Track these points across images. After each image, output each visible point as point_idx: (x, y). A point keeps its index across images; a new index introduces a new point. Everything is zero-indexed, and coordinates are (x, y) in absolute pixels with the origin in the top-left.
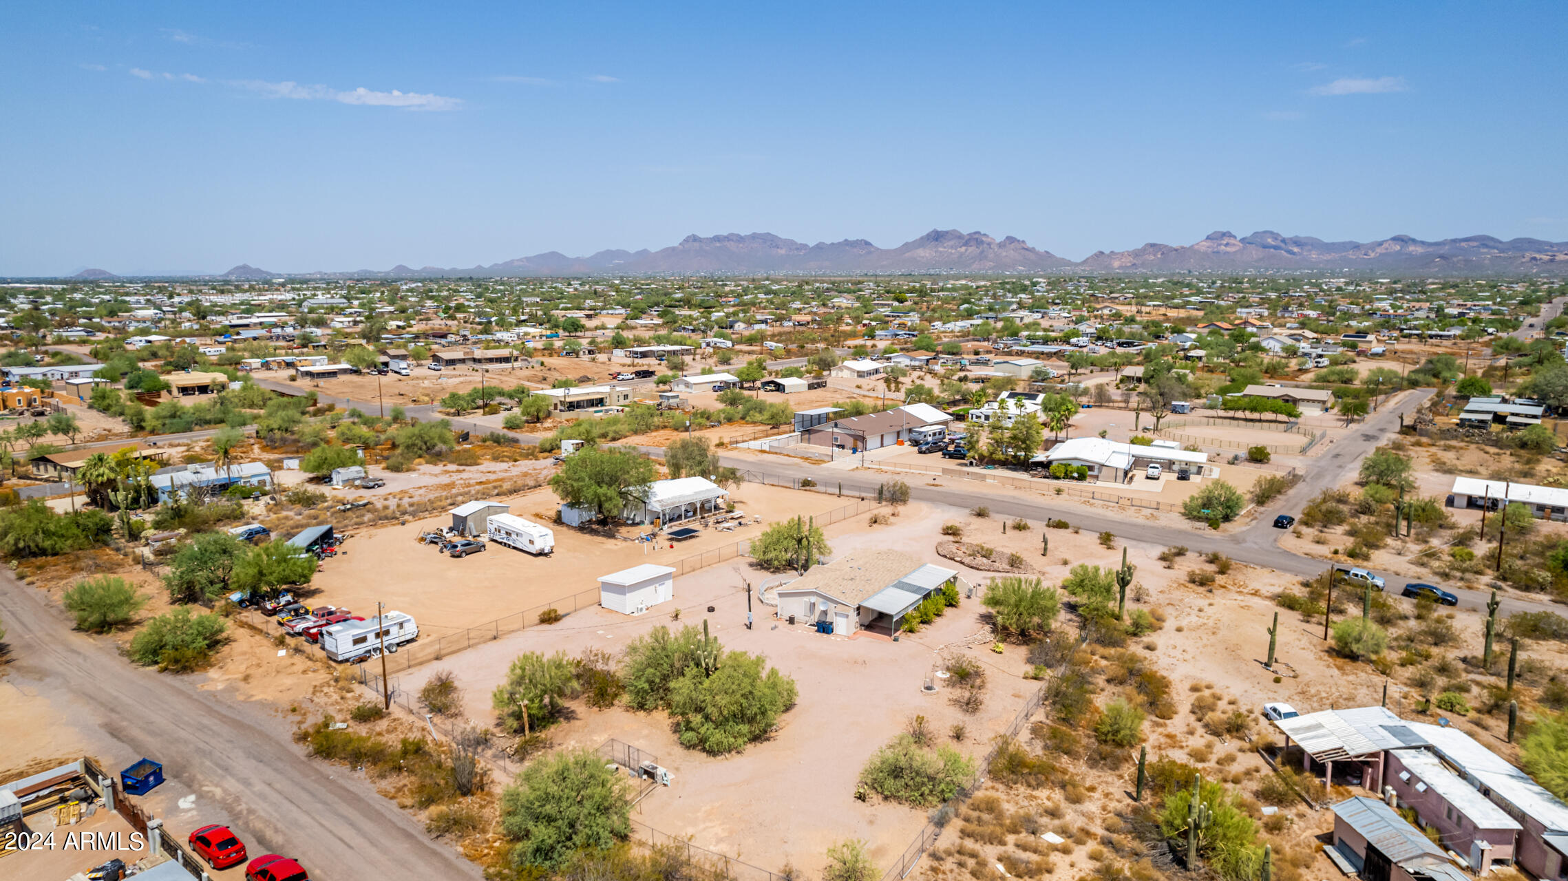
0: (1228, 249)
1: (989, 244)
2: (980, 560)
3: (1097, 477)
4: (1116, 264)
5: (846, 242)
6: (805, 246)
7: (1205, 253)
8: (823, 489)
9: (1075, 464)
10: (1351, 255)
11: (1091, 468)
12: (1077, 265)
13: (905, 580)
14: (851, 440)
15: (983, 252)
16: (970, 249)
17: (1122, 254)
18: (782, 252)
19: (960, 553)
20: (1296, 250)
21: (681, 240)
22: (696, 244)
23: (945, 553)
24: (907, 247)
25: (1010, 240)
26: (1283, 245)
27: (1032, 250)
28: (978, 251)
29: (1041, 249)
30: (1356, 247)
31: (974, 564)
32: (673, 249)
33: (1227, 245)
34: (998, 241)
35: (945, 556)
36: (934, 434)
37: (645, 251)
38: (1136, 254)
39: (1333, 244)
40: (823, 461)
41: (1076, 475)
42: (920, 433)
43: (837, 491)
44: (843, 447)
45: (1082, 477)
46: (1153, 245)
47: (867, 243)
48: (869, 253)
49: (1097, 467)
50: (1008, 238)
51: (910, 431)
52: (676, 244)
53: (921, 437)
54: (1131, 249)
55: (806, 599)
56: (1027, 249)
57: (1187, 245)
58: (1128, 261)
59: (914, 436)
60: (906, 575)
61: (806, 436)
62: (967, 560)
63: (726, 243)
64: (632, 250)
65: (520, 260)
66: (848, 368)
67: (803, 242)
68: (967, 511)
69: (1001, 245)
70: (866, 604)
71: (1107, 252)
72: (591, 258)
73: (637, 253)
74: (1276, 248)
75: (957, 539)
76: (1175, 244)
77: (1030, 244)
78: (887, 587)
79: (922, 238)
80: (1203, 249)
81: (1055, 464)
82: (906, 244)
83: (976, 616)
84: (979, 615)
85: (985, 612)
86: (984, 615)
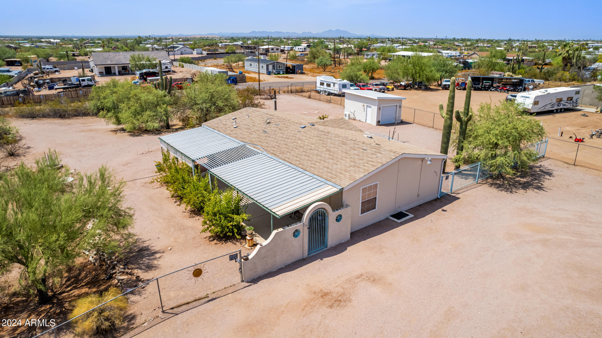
83: (156, 246)
84: (153, 250)
85: (155, 262)
86: (149, 256)
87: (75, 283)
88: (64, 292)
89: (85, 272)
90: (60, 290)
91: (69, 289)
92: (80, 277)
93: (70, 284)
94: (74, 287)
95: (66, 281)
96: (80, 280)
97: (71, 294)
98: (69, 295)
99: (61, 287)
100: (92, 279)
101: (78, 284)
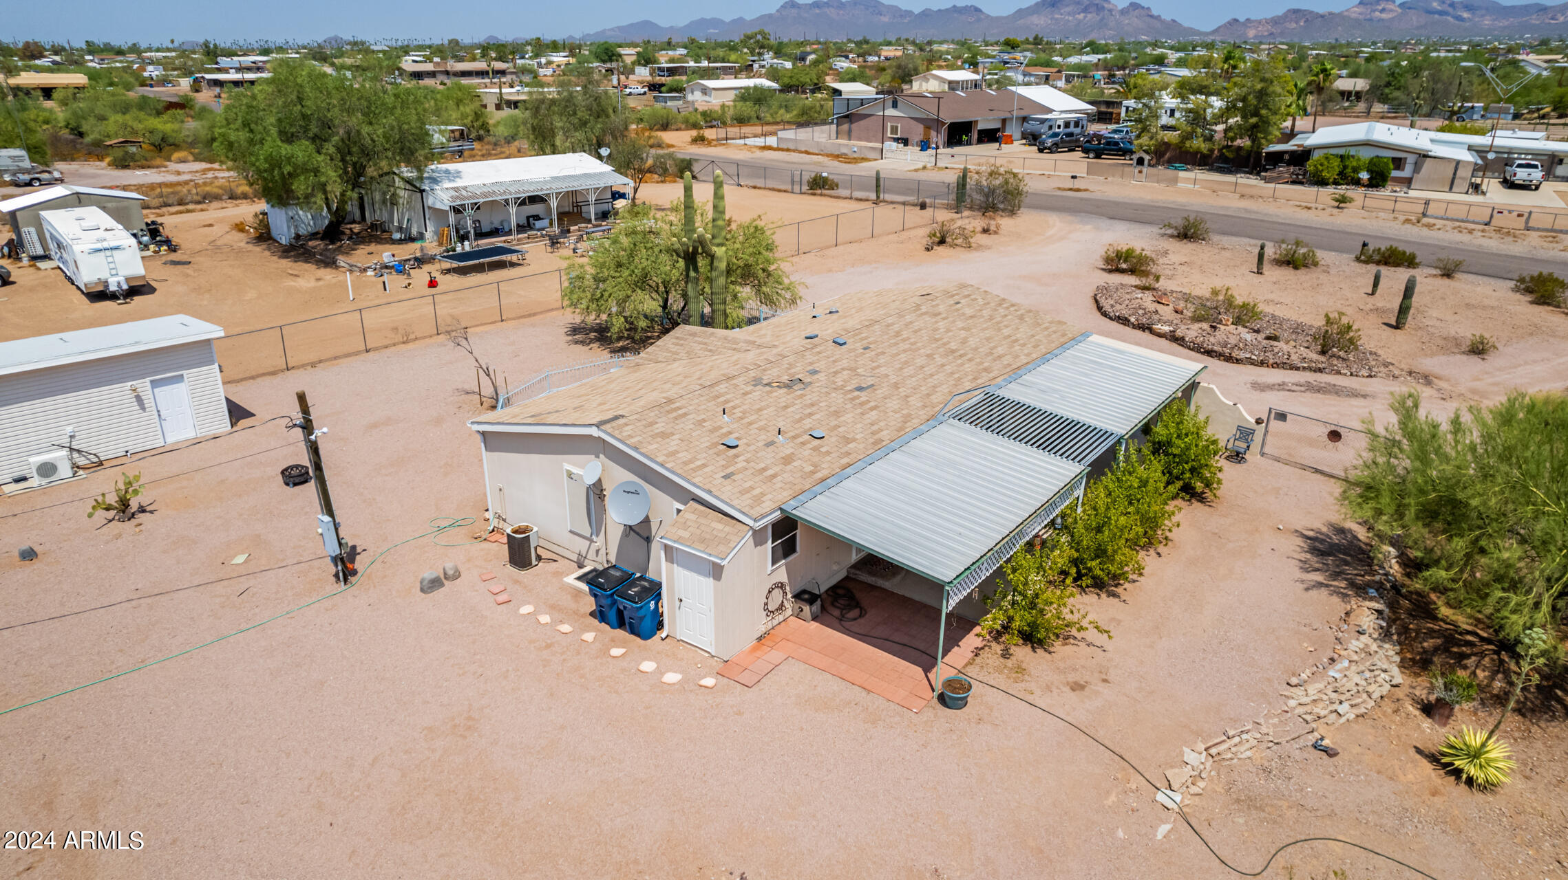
0: (1384, 16)
1: (1110, 11)
2: (1229, 333)
3: (1408, 182)
4: (1251, 33)
5: (955, 9)
6: (909, 13)
7: (1357, 20)
8: (846, 193)
9: (1366, 154)
10: (1535, 20)
11: (1398, 163)
12: (1207, 34)
13: (1014, 392)
14: (920, 128)
15: (1102, 20)
16: (1090, 16)
17: (1260, 22)
18: (885, 19)
19: (1166, 312)
20: (1465, 15)
21: (778, 7)
22: (794, 11)
23: (1121, 310)
24: (1021, 13)
25: (1134, 6)
26: (1450, 10)
27: (1158, 18)
28: (1098, 18)
29: (1167, 17)
30: (1543, 9)
31: (1213, 341)
32: (770, 16)
33: (1383, 11)
34: (1120, 8)
35: (1124, 321)
36: (1067, 125)
37: (741, 19)
38: (1275, 21)
39: (1514, 7)
40: (864, 159)
41: (1364, 176)
42: (1043, 121)
43: (873, 196)
44: (906, 142)
45: (1378, 179)
46: (1296, 11)
47: (977, 10)
48: (979, 20)
49: (1411, 159)
50: (1132, 4)
51: (1025, 119)
52: (773, 11)
53: (1044, 129)
54: (1269, 16)
55: (570, 464)
56: (1152, 16)
57: (1336, 11)
58: (1264, 30)
59: (1031, 126)
60: (1015, 373)
61: (845, 127)
62: (1192, 332)
63: (826, 10)
64: (727, 19)
65: (612, 30)
66: (937, 78)
67: (909, 9)
68: (1155, 230)
69: (1124, 12)
70: (815, 512)
71: (1242, 19)
72: (686, 26)
73: (734, 21)
74: (1441, 13)
75: (1149, 281)
76: (1321, 10)
77: (1155, 12)
78: (934, 419)
79: (1037, 4)
80: (1354, 15)
81: (1317, 155)
82: (1020, 11)
83: (1294, 546)
84: (1305, 542)
85: (1324, 529)
86: (1325, 540)
87: (1454, 638)
88: (1482, 639)
89: (1425, 644)
90: (1487, 650)
91: (1469, 638)
92: (1439, 641)
93: (1464, 646)
94: (1461, 634)
95: (1468, 656)
96: (1445, 636)
97: (1471, 625)
98: (1476, 626)
99: (1482, 655)
100: (1423, 618)
101: (1451, 634)
